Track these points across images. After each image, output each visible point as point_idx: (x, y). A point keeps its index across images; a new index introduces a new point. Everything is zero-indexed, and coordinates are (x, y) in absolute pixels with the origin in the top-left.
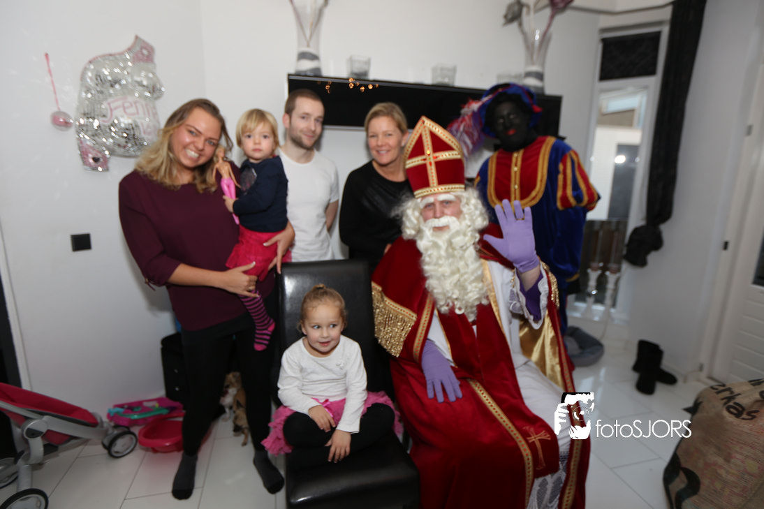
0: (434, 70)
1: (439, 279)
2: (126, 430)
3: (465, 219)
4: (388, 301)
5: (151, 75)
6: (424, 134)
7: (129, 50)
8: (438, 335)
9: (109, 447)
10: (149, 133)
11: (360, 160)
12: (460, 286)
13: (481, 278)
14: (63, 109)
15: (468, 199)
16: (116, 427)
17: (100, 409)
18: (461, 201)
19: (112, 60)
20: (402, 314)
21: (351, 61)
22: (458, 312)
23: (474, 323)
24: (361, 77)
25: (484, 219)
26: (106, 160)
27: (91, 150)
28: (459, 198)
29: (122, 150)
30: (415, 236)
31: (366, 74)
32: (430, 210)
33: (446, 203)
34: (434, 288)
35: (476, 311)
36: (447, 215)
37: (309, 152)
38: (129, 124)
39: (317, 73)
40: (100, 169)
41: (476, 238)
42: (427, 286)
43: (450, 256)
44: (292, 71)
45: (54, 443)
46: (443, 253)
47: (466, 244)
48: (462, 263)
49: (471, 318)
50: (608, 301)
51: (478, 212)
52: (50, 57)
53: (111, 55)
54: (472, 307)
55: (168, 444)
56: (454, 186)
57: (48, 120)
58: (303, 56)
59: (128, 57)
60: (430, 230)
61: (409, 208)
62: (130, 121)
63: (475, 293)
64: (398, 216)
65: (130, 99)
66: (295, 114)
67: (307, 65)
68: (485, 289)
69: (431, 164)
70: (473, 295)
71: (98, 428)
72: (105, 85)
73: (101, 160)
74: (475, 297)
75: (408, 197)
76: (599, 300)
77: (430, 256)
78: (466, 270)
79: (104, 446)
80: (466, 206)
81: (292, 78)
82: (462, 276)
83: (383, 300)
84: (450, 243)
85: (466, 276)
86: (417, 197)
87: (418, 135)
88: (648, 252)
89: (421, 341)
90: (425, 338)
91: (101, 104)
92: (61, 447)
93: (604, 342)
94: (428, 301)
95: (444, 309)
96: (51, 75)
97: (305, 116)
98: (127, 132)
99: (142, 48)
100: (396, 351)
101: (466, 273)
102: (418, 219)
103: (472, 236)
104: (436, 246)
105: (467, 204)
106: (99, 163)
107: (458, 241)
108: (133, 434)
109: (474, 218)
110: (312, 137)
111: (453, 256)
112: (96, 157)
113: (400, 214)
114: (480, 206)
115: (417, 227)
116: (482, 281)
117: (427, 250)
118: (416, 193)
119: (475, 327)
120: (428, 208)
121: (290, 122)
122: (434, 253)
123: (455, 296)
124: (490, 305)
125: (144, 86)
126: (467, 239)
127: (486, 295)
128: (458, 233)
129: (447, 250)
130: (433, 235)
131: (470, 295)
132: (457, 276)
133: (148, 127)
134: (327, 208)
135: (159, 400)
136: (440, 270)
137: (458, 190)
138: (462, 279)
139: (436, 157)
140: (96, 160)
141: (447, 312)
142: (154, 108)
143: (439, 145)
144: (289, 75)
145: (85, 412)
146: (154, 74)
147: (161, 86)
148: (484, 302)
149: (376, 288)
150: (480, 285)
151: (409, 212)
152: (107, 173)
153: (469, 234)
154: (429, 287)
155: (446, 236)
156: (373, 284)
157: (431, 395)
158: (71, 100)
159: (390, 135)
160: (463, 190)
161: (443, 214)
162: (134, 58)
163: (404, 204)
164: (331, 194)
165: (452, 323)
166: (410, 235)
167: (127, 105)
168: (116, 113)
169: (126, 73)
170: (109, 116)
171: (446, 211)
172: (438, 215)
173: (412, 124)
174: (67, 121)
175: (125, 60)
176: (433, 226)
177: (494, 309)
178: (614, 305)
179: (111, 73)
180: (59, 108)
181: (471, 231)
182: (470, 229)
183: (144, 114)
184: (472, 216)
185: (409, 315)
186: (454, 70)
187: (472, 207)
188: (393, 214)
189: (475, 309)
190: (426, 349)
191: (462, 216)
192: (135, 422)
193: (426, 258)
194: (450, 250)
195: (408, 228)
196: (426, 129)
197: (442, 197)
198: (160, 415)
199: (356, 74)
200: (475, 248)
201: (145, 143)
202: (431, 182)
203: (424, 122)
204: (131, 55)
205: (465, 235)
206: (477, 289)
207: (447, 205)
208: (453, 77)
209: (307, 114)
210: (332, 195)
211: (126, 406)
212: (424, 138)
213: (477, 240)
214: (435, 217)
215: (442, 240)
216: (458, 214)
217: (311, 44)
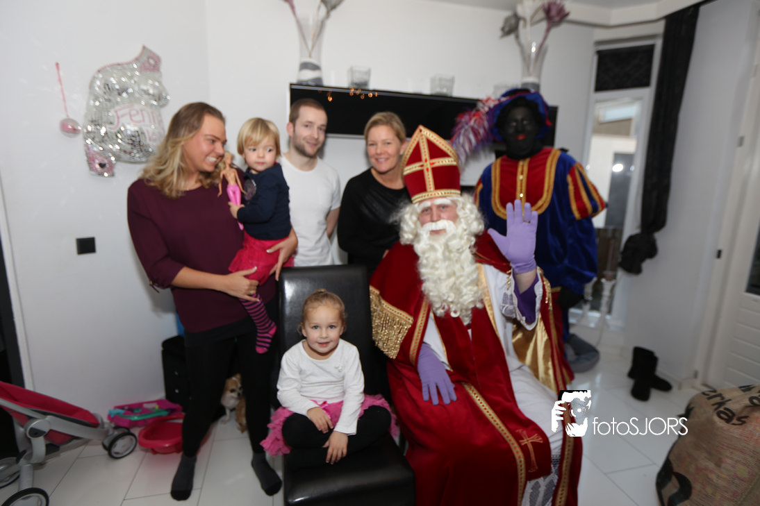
0: (433, 80)
1: (435, 282)
2: (126, 431)
3: (461, 222)
4: (385, 304)
5: (157, 84)
6: (421, 142)
7: (137, 60)
8: (433, 339)
9: (109, 448)
10: (155, 140)
11: (360, 168)
12: (456, 289)
13: (476, 282)
14: (71, 117)
15: (464, 204)
16: (116, 428)
17: (102, 409)
18: (456, 206)
19: (121, 70)
20: (399, 317)
21: (352, 71)
22: (453, 315)
23: (469, 326)
24: (362, 86)
25: (480, 224)
26: (112, 166)
27: (97, 156)
28: (455, 203)
29: (128, 156)
30: (413, 240)
31: (366, 84)
32: (427, 214)
33: (443, 207)
34: (430, 291)
35: (471, 315)
36: (443, 219)
37: (312, 160)
38: (135, 132)
39: (318, 82)
40: (106, 174)
41: (472, 241)
42: (423, 289)
43: (446, 258)
44: (294, 81)
45: (56, 443)
46: (439, 255)
47: (462, 247)
48: (458, 266)
49: (466, 322)
50: (604, 308)
51: (473, 216)
52: (60, 66)
53: (119, 65)
54: (467, 310)
55: (167, 445)
56: (449, 191)
57: (57, 127)
58: (305, 66)
59: (135, 66)
60: (427, 234)
61: (407, 213)
62: (136, 129)
63: (470, 296)
64: (396, 222)
65: (137, 107)
66: (298, 122)
67: (308, 75)
68: (480, 293)
69: (427, 170)
70: (468, 298)
71: (99, 429)
72: (112, 93)
73: (107, 166)
74: (470, 300)
75: (406, 204)
76: (595, 307)
77: (427, 259)
78: (462, 273)
79: (104, 447)
80: (462, 210)
81: (294, 87)
82: (458, 278)
83: (380, 303)
84: (447, 247)
85: (462, 279)
86: (414, 202)
87: (416, 143)
88: (643, 260)
89: (418, 344)
90: (422, 342)
91: (109, 111)
92: (62, 447)
93: (599, 348)
94: (424, 304)
95: (440, 312)
96: (61, 84)
97: (308, 125)
98: (133, 139)
99: (149, 58)
100: (393, 354)
101: (461, 276)
102: (415, 223)
103: (469, 240)
104: (432, 248)
105: (463, 208)
106: (105, 169)
107: (454, 244)
108: (133, 435)
109: (470, 222)
110: (315, 145)
111: (449, 259)
112: (102, 162)
113: (398, 220)
114: (475, 211)
115: (415, 232)
116: (477, 285)
117: (424, 253)
118: (413, 198)
119: (470, 331)
120: (425, 212)
121: (294, 131)
122: (432, 255)
123: (450, 300)
124: (484, 309)
125: (149, 94)
126: (463, 242)
127: (480, 298)
128: (454, 236)
129: (443, 253)
130: (430, 239)
131: (465, 297)
132: (452, 279)
133: (153, 134)
134: (328, 215)
135: (159, 402)
136: (437, 273)
137: (454, 195)
138: (458, 282)
139: (433, 164)
140: (102, 166)
141: (443, 315)
142: (160, 115)
143: (436, 152)
144: (291, 84)
145: (87, 412)
146: (160, 82)
147: (167, 94)
148: (479, 306)
149: (374, 292)
150: (475, 288)
151: (407, 217)
152: (113, 179)
153: (466, 237)
154: (425, 290)
155: (442, 239)
156: (371, 288)
157: (426, 397)
158: (79, 107)
159: (389, 143)
160: (459, 196)
161: (439, 218)
162: (141, 67)
163: (402, 210)
164: (332, 202)
165: (448, 326)
166: (407, 239)
167: (133, 112)
168: (122, 120)
169: (133, 82)
170: (116, 123)
171: (443, 215)
172: (435, 219)
173: (410, 134)
174: (76, 128)
175: (133, 69)
176: (430, 229)
177: (489, 312)
178: (610, 311)
179: (119, 82)
180: (68, 116)
181: (468, 234)
182: (465, 233)
183: (150, 121)
184: (467, 221)
185: (405, 318)
186: (452, 80)
187: (467, 211)
188: (391, 220)
189: (469, 312)
190: (422, 352)
191: (458, 220)
192: (136, 424)
193: (423, 261)
194: (447, 254)
195: (406, 232)
196: (424, 137)
197: (439, 201)
198: (160, 417)
199: (356, 84)
200: (471, 251)
201: (150, 150)
202: (428, 187)
203: (421, 131)
204: (139, 64)
205: (461, 238)
206: (472, 293)
207: (444, 210)
208: (451, 88)
209: (311, 122)
210: (334, 202)
211: (126, 408)
212: (421, 145)
213: (473, 243)
214: (432, 221)
215: (439, 244)
216: (455, 218)
217: (313, 55)
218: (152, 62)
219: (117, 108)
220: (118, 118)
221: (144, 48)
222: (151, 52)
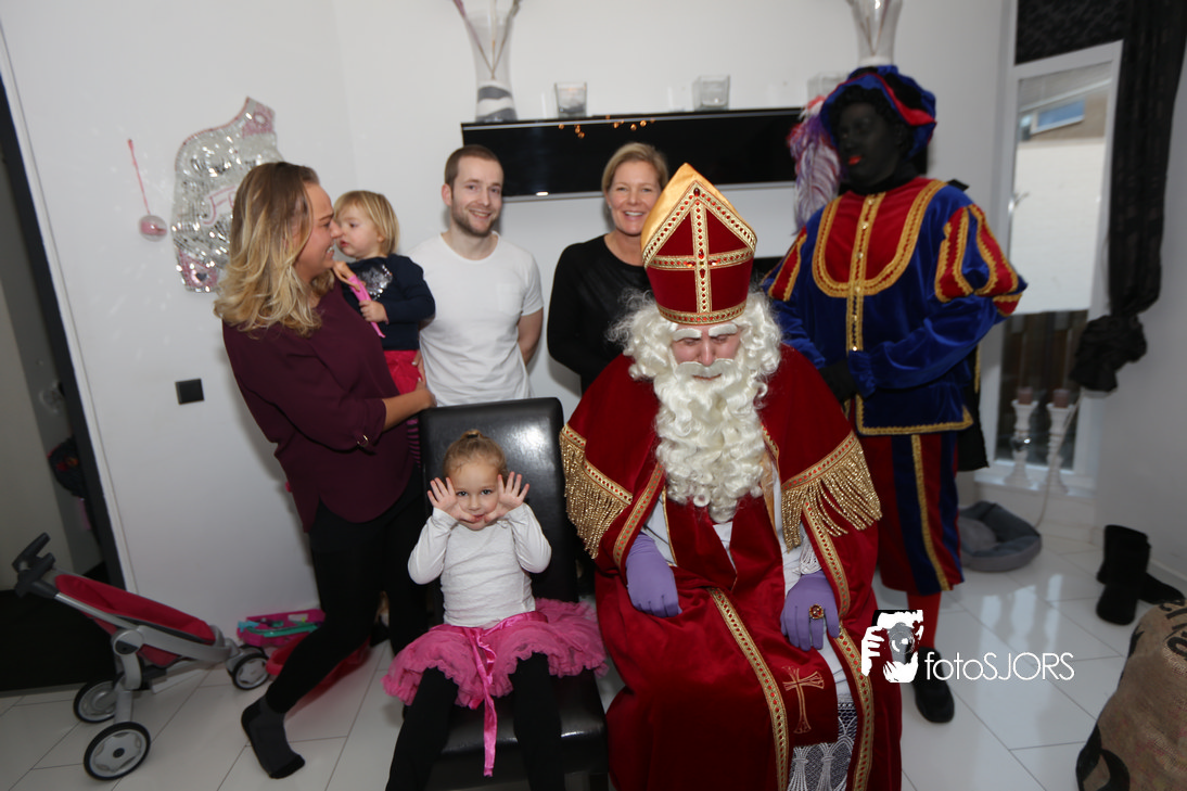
0: (696, 87)
5: (268, 151)
7: (236, 120)
9: (234, 675)
14: (154, 212)
16: (245, 647)
19: (214, 137)
20: (608, 491)
21: (556, 91)
22: (699, 503)
24: (575, 112)
26: (215, 276)
31: (581, 108)
32: (691, 346)
39: (509, 116)
40: (207, 289)
41: (760, 391)
44: (472, 120)
45: (159, 664)
48: (730, 431)
50: (1055, 456)
52: (134, 143)
53: (211, 130)
57: (136, 228)
58: (486, 93)
59: (235, 129)
63: (745, 479)
66: (458, 183)
67: (492, 106)
69: (703, 272)
71: (215, 646)
72: (203, 172)
73: (208, 276)
79: (229, 672)
81: (467, 129)
82: (726, 450)
88: (1117, 365)
90: (638, 531)
91: (202, 200)
93: (1042, 530)
94: (653, 477)
95: (679, 498)
96: (137, 168)
97: (473, 185)
99: (254, 114)
103: (755, 387)
106: (206, 281)
108: (265, 657)
110: (487, 216)
112: (202, 273)
121: (453, 197)
134: (517, 324)
140: (201, 277)
144: (463, 125)
146: (273, 148)
148: (756, 491)
149: (578, 441)
153: (750, 383)
159: (647, 190)
162: (243, 130)
168: (220, 210)
170: (212, 215)
174: (160, 227)
180: (148, 211)
181: (755, 378)
182: (752, 376)
185: (621, 496)
186: (725, 85)
192: (271, 642)
199: (565, 111)
200: (757, 406)
204: (240, 126)
208: (726, 95)
209: (477, 181)
210: (528, 305)
213: (763, 394)
217: (496, 74)
218: (260, 119)
219: (212, 193)
220: (214, 206)
221: (248, 100)
222: (258, 104)
